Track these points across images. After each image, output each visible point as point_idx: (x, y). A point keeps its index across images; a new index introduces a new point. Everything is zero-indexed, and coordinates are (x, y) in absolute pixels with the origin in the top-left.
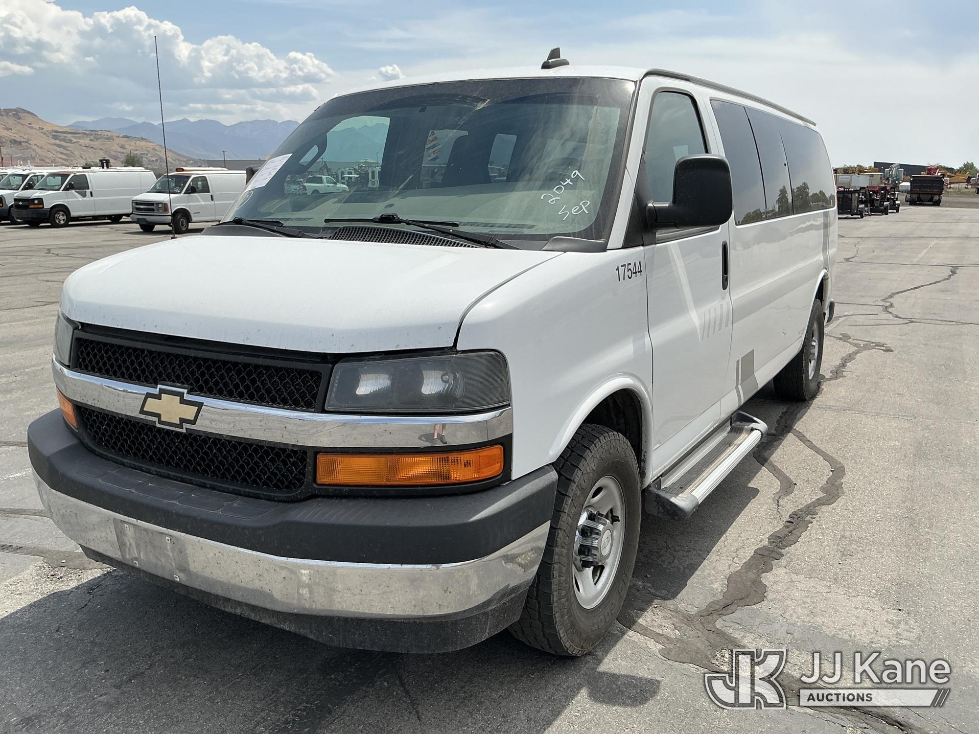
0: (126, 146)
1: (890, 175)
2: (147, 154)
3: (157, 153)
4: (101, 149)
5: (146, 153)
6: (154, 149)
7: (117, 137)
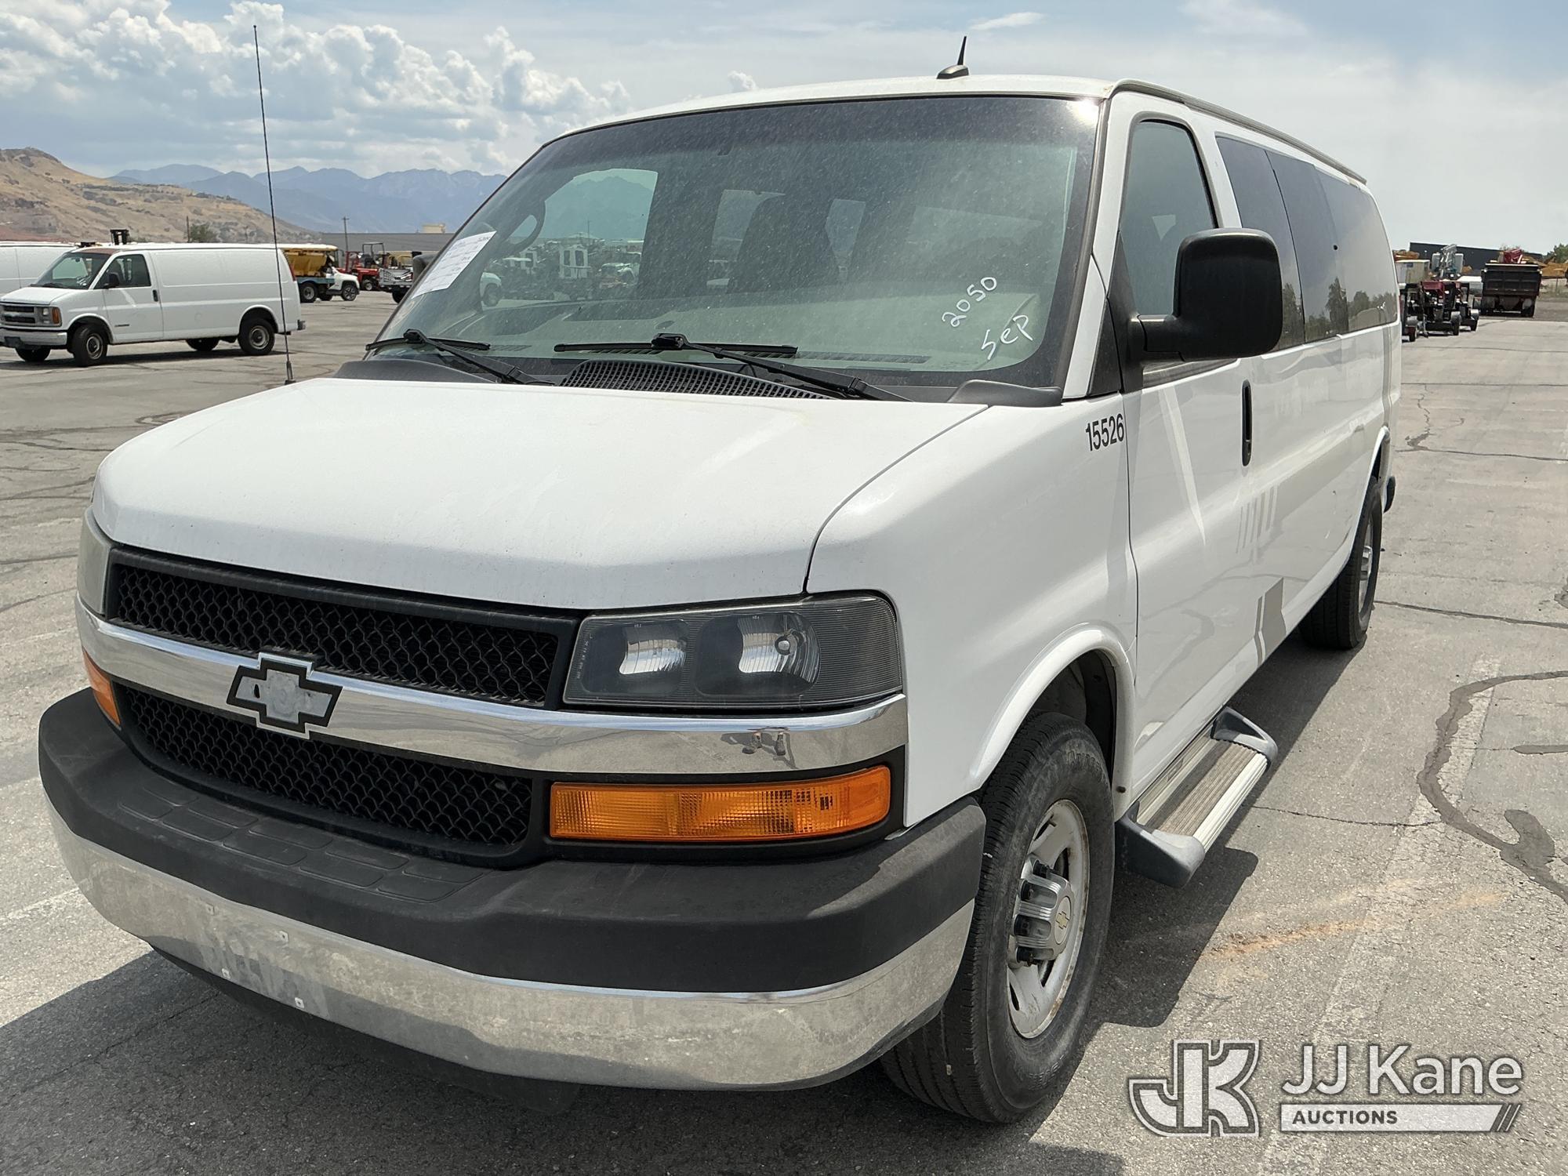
0: (203, 211)
1: (1440, 264)
2: (236, 224)
3: (253, 221)
4: (163, 216)
5: (235, 221)
6: (247, 215)
7: (188, 196)
